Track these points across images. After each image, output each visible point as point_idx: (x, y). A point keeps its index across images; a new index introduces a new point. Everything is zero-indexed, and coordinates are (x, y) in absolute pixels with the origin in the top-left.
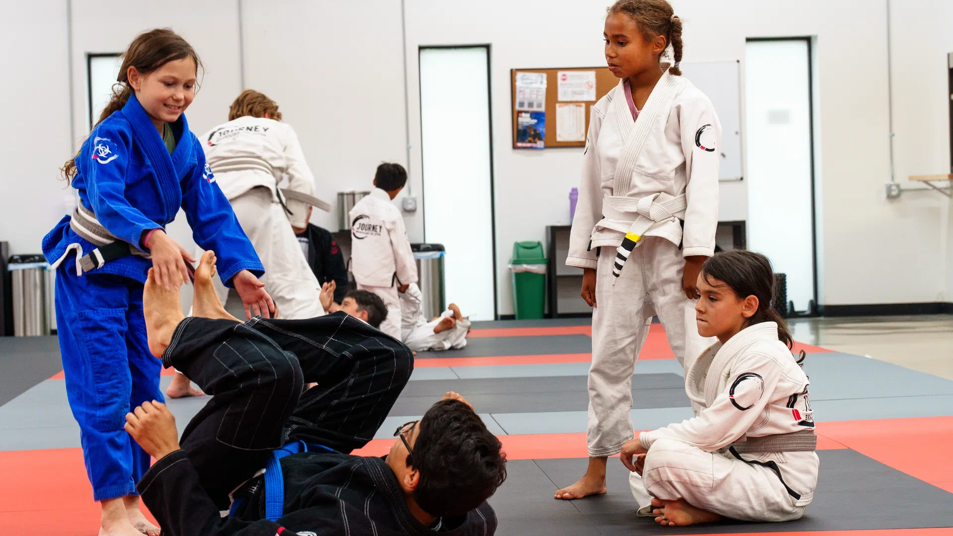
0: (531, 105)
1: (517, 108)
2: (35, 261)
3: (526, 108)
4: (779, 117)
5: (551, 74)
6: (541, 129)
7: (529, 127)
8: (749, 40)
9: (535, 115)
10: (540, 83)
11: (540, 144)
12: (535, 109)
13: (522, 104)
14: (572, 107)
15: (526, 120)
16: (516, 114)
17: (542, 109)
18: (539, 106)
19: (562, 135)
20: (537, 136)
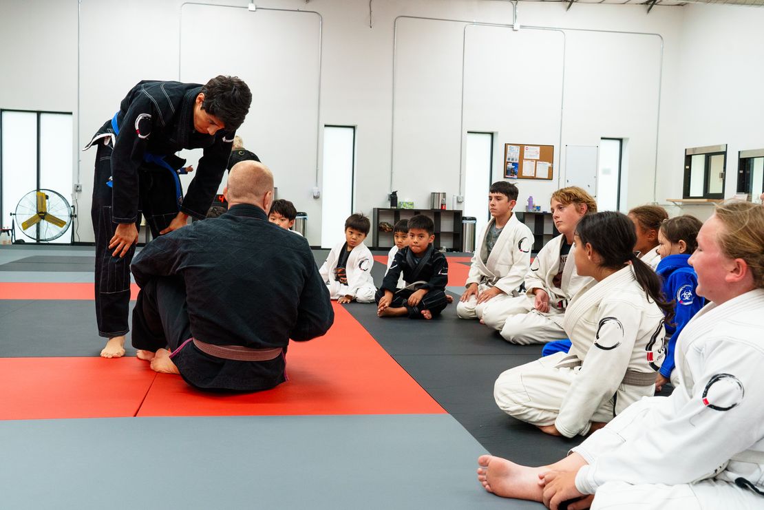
0: (513, 159)
1: (507, 160)
2: (301, 215)
3: (510, 161)
4: (607, 172)
5: (522, 147)
6: (516, 170)
7: (512, 169)
8: (602, 138)
9: (513, 164)
10: (517, 149)
11: (515, 177)
12: (514, 161)
13: (509, 159)
14: (530, 161)
15: (510, 166)
16: (506, 163)
17: (517, 162)
18: (516, 160)
19: (525, 174)
20: (515, 173)
